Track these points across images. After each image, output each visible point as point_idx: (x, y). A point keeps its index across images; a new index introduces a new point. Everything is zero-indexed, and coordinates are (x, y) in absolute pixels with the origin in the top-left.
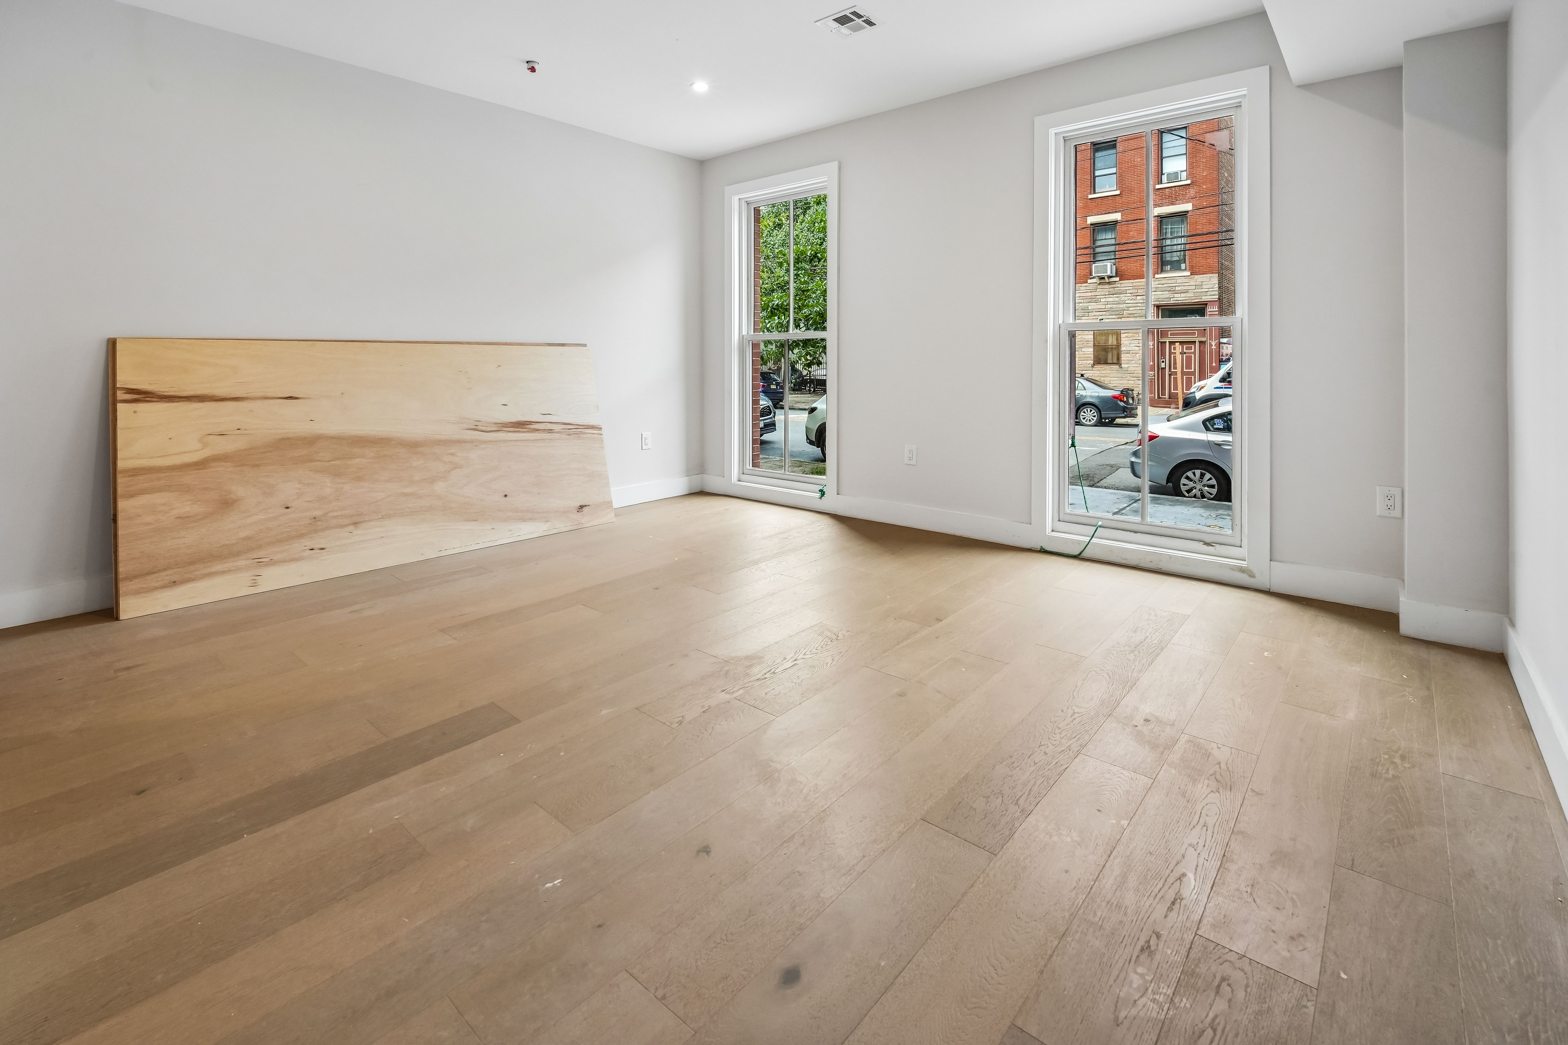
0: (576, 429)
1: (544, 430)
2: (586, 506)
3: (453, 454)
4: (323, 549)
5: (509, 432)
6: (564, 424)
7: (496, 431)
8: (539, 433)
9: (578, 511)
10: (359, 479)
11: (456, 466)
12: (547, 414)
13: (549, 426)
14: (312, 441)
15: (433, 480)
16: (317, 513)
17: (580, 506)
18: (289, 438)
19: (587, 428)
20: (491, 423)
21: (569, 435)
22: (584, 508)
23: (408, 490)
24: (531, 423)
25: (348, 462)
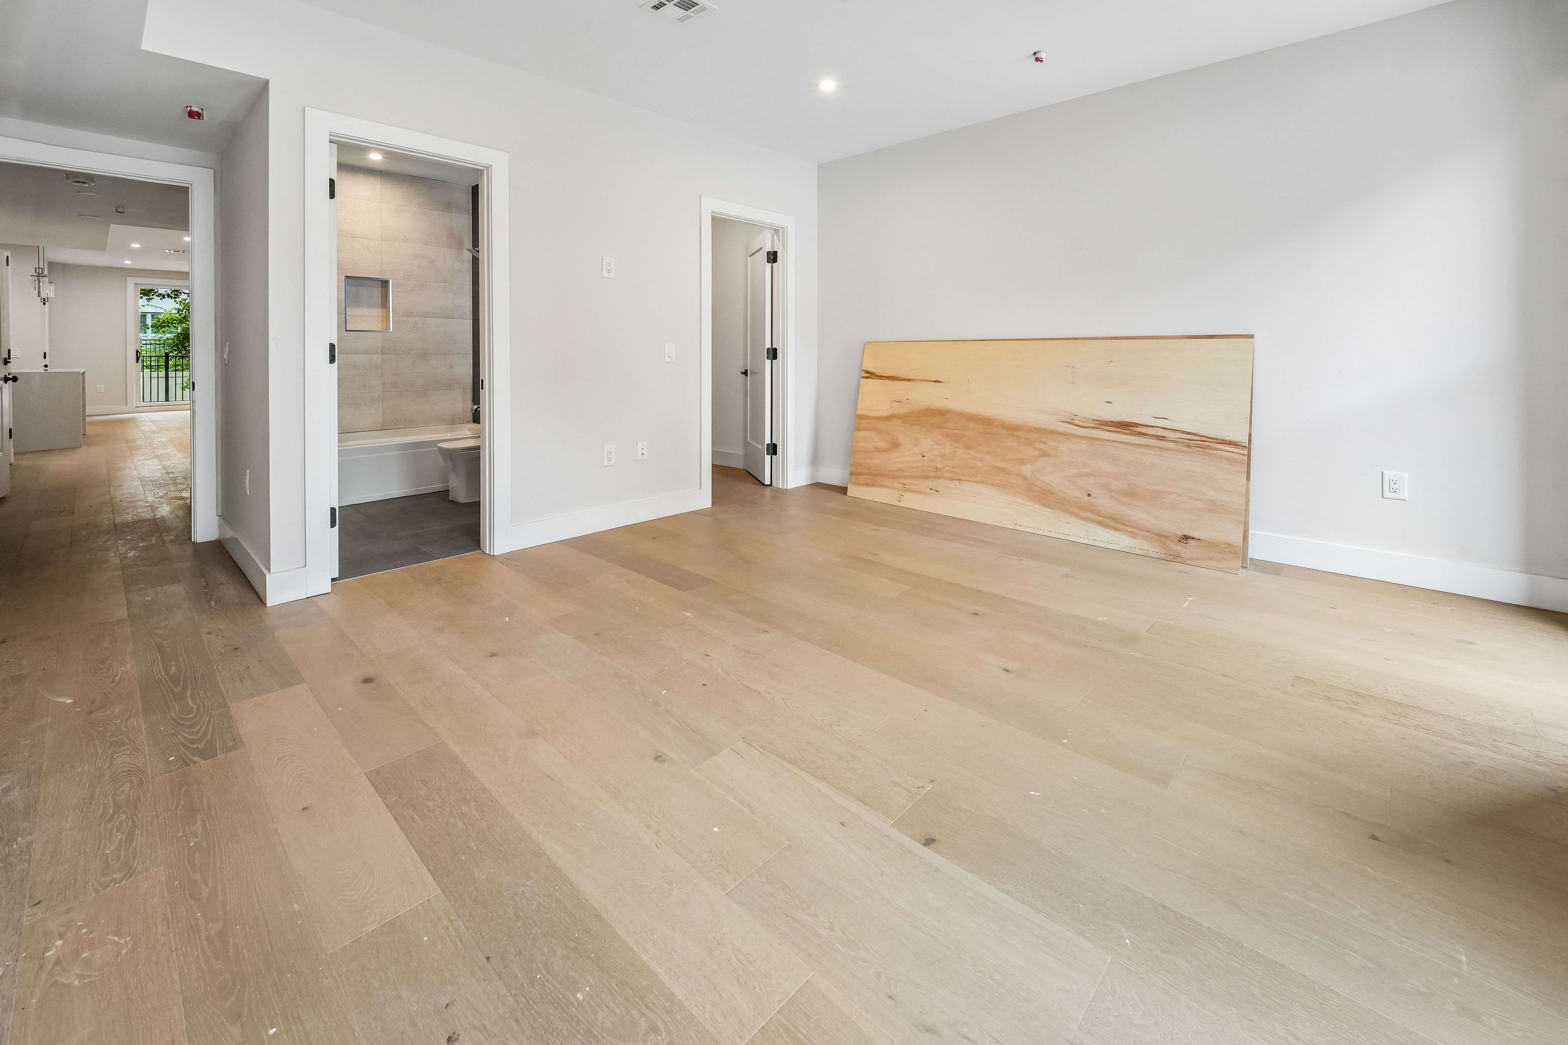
0: (1201, 441)
1: (1153, 436)
2: (1193, 538)
3: (1044, 443)
4: (937, 491)
5: (1108, 431)
6: (1183, 432)
7: (1093, 427)
8: (1146, 438)
9: (1180, 541)
10: (967, 447)
11: (1045, 454)
12: (1162, 418)
13: (1161, 433)
14: (943, 413)
15: (1022, 462)
16: (939, 466)
17: (1185, 536)
18: (931, 409)
19: (1220, 443)
20: (1089, 419)
21: (1189, 447)
22: (1190, 541)
23: (1001, 465)
24: (1136, 425)
25: (963, 433)
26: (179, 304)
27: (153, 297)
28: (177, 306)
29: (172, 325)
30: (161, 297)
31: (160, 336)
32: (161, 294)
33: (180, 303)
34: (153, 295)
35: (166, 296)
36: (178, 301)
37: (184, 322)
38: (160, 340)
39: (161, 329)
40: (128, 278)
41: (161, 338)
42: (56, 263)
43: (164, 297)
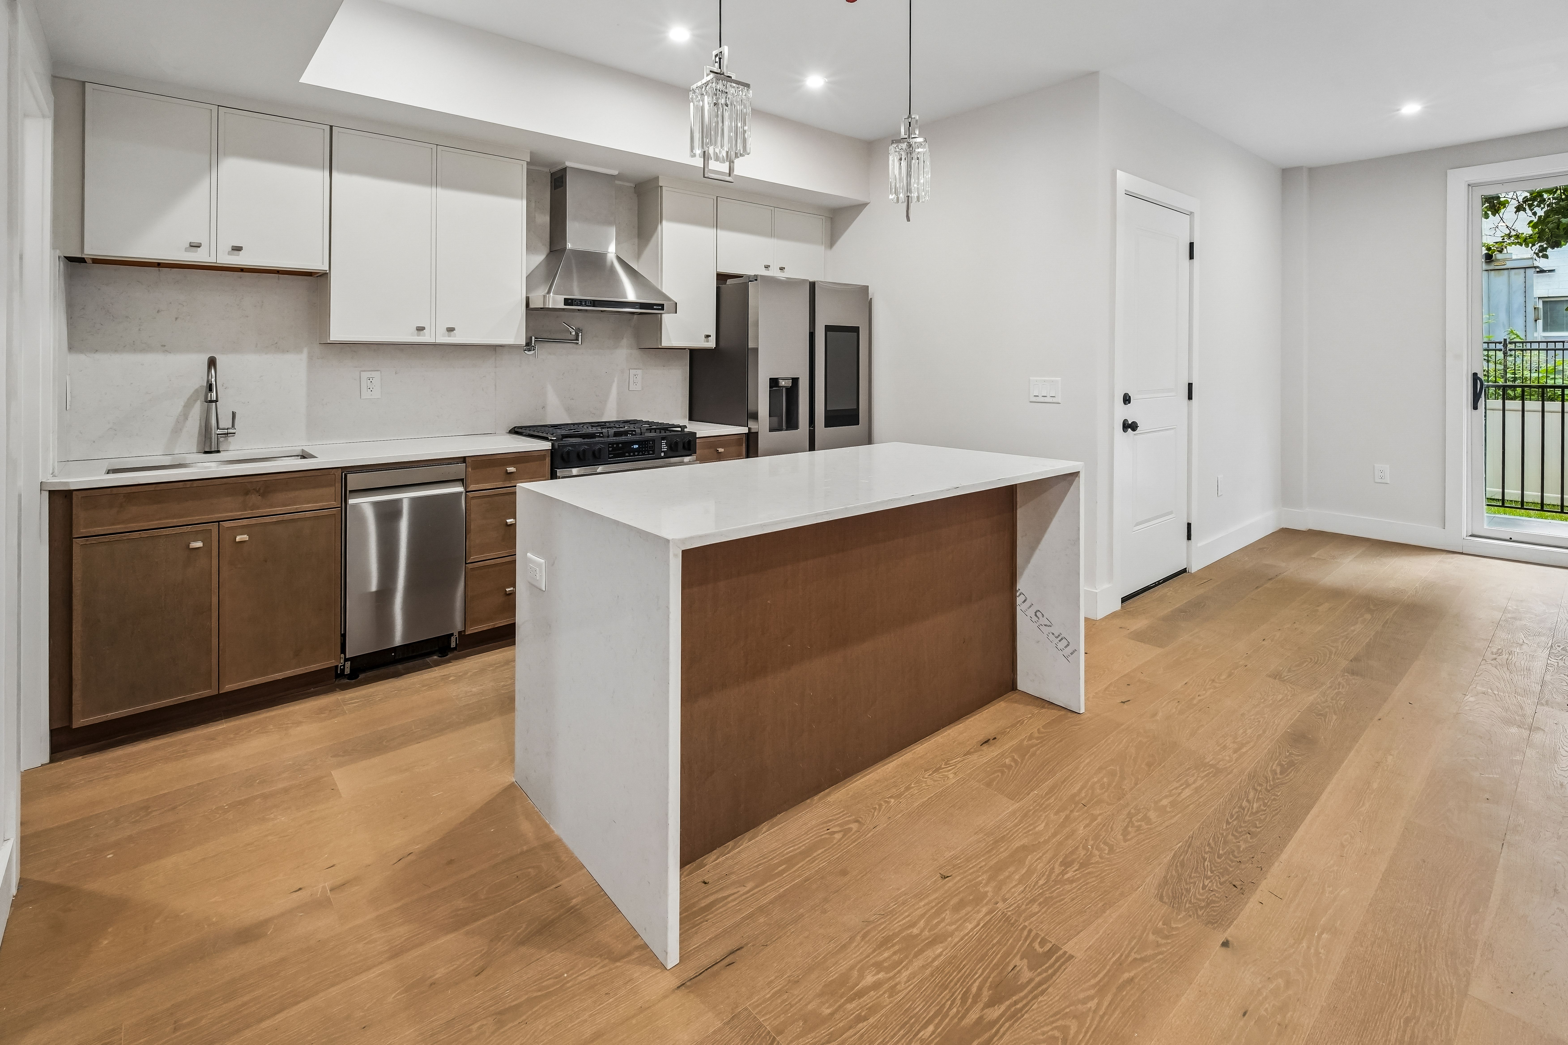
40: (1448, 173)
42: (1293, 168)
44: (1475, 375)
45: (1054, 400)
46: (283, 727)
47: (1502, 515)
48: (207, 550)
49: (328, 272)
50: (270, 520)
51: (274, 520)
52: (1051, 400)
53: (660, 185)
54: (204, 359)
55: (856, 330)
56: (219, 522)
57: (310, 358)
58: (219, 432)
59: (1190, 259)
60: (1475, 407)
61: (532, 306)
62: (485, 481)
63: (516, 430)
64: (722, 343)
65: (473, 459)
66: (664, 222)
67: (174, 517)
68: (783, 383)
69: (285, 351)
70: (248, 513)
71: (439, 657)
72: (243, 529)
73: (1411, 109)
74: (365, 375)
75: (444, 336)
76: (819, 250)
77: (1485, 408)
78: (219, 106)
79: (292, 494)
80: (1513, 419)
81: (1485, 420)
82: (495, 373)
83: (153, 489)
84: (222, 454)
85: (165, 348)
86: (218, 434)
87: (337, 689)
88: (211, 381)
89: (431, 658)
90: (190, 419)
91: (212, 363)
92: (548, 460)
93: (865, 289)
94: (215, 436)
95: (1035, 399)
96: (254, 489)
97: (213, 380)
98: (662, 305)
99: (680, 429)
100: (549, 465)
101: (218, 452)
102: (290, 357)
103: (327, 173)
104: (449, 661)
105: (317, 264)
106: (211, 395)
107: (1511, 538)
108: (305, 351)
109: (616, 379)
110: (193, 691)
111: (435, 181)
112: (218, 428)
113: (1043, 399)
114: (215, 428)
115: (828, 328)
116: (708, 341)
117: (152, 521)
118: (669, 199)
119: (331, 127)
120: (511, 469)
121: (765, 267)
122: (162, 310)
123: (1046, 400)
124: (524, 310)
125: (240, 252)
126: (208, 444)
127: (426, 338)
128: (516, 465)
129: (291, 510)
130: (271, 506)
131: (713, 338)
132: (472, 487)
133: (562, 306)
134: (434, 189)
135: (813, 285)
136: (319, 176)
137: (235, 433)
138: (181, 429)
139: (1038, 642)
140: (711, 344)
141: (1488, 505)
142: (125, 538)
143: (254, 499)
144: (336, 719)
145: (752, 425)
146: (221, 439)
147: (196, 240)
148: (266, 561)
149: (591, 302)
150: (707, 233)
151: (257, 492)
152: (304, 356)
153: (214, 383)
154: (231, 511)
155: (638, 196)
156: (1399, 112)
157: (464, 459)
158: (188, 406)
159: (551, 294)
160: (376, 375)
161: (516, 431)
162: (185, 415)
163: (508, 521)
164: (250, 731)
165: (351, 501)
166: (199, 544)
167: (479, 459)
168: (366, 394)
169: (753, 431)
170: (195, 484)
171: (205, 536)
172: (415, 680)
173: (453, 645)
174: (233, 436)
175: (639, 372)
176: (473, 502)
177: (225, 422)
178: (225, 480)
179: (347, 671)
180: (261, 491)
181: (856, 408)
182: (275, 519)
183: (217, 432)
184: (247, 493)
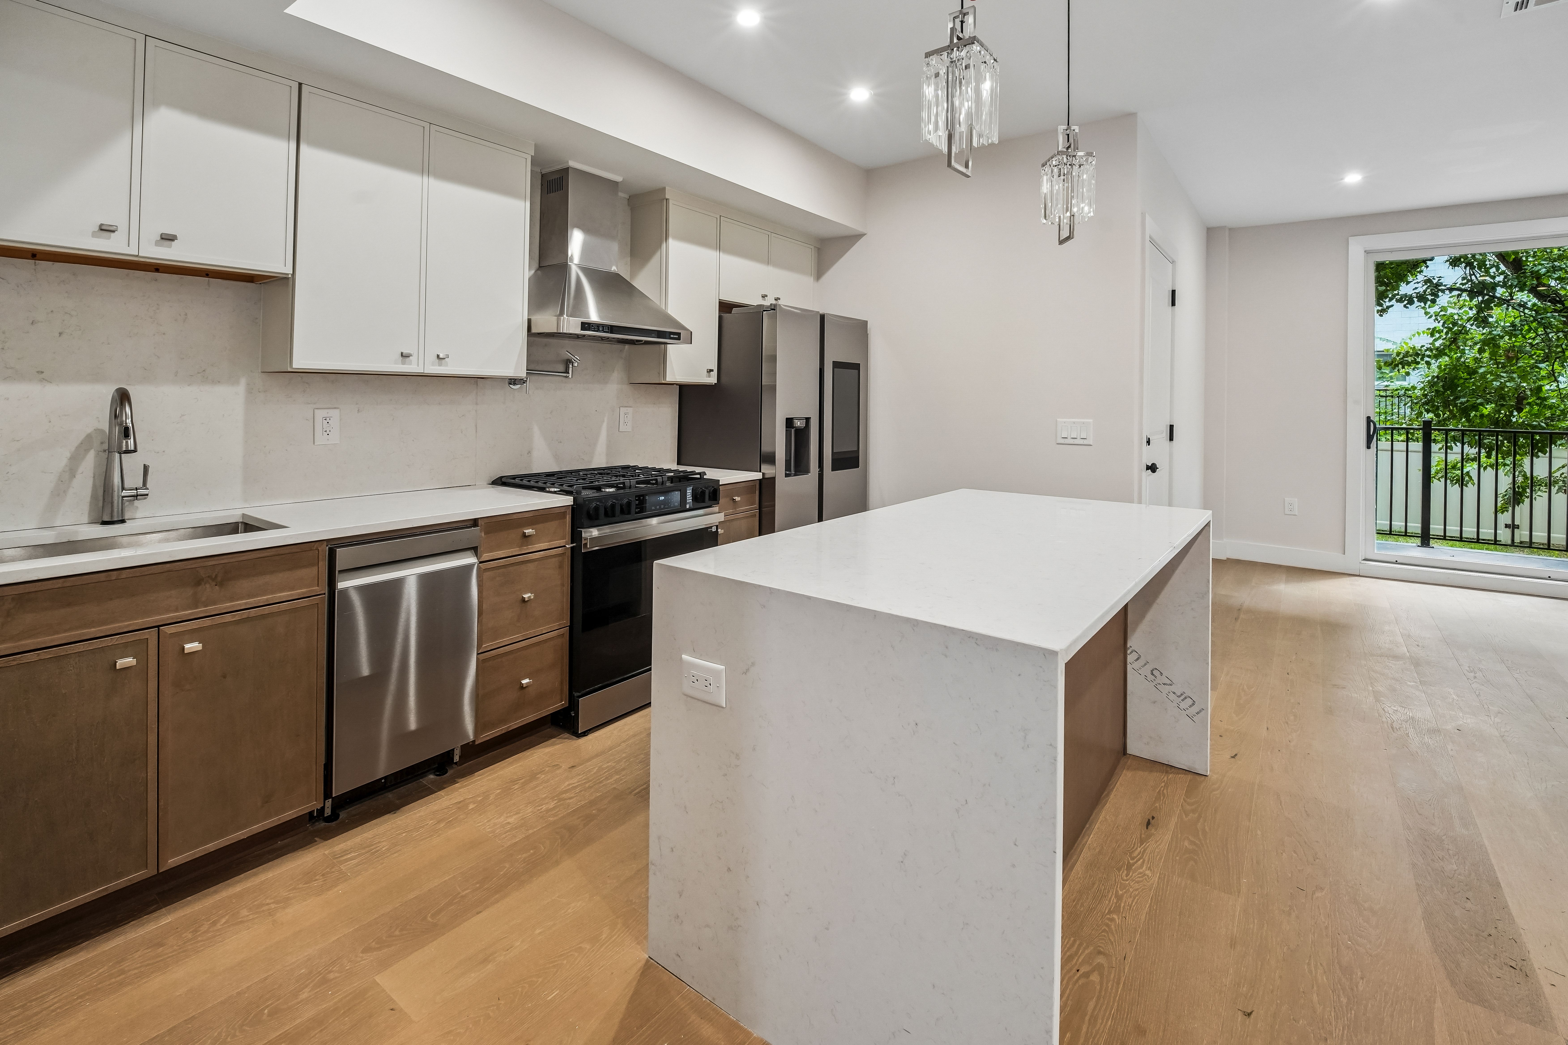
26: (1434, 318)
27: (1391, 303)
28: (1432, 324)
29: (1422, 359)
30: (1406, 302)
31: (1386, 383)
32: (1406, 295)
33: (1436, 316)
34: (1390, 300)
35: (1415, 300)
36: (1432, 313)
37: (1446, 354)
38: (1386, 390)
39: (1403, 368)
40: (1351, 240)
41: (1387, 386)
42: (1218, 227)
43: (1411, 302)
44: (1368, 418)
45: (1085, 442)
46: (263, 911)
47: (1391, 541)
48: (142, 669)
49: (290, 276)
50: (232, 618)
51: (237, 618)
52: (1081, 442)
53: (667, 197)
54: (107, 392)
55: (856, 367)
56: (158, 627)
57: (250, 391)
58: (125, 493)
59: (1172, 306)
60: (1369, 447)
61: (534, 330)
62: (499, 547)
63: (503, 480)
64: (724, 379)
65: (486, 521)
66: (671, 241)
67: (92, 624)
68: (799, 423)
69: (216, 382)
70: (201, 611)
71: (437, 775)
72: (192, 635)
73: (1353, 178)
74: (320, 414)
75: (433, 365)
76: (809, 280)
77: (1377, 447)
78: (146, 35)
79: (261, 581)
80: (1399, 458)
81: (1377, 457)
82: (476, 411)
83: (59, 585)
84: (128, 524)
85: (41, 376)
86: (123, 497)
87: (316, 839)
88: (126, 423)
89: (426, 778)
90: (79, 476)
91: (123, 397)
92: (568, 518)
93: (864, 324)
94: (118, 498)
95: (1063, 441)
96: (209, 577)
97: (129, 421)
98: (679, 334)
99: (698, 476)
100: (569, 524)
101: (123, 521)
102: (223, 390)
103: (293, 145)
104: (453, 781)
105: (277, 265)
106: (127, 443)
107: (1396, 561)
108: (243, 381)
109: (606, 420)
110: (119, 876)
111: (425, 169)
112: (123, 489)
113: (1072, 441)
114: (118, 489)
115: (836, 365)
116: (709, 376)
117: (57, 633)
118: (677, 215)
119: (300, 84)
120: (528, 531)
121: (762, 297)
122: (39, 322)
123: (1076, 442)
124: (525, 334)
125: (173, 243)
126: (108, 510)
127: (411, 367)
128: (534, 527)
129: (259, 602)
130: (232, 599)
131: (715, 374)
132: (486, 556)
133: (578, 331)
134: (425, 178)
135: (822, 317)
136: (283, 148)
137: (147, 495)
138: (64, 492)
139: (1154, 702)
140: (713, 379)
141: (1378, 533)
142: (15, 663)
143: (208, 590)
144: (339, 888)
145: (768, 470)
146: (127, 503)
147: (107, 221)
148: (225, 677)
149: (608, 327)
150: (709, 255)
151: (213, 580)
152: (241, 389)
153: (131, 425)
154: (177, 610)
155: (631, 209)
156: (1343, 181)
157: (475, 522)
158: (75, 459)
159: (565, 316)
160: (335, 414)
161: (501, 482)
162: (72, 470)
163: (524, 596)
164: (214, 923)
165: (341, 585)
166: (129, 661)
167: (494, 520)
168: (321, 439)
169: (767, 476)
170: (124, 574)
171: (138, 649)
172: (422, 814)
173: (456, 758)
174: (145, 498)
175: (630, 410)
176: (487, 575)
177: (133, 480)
178: (168, 565)
179: (328, 812)
180: (219, 579)
181: (856, 449)
182: (237, 616)
183: (123, 494)
184: (199, 582)
